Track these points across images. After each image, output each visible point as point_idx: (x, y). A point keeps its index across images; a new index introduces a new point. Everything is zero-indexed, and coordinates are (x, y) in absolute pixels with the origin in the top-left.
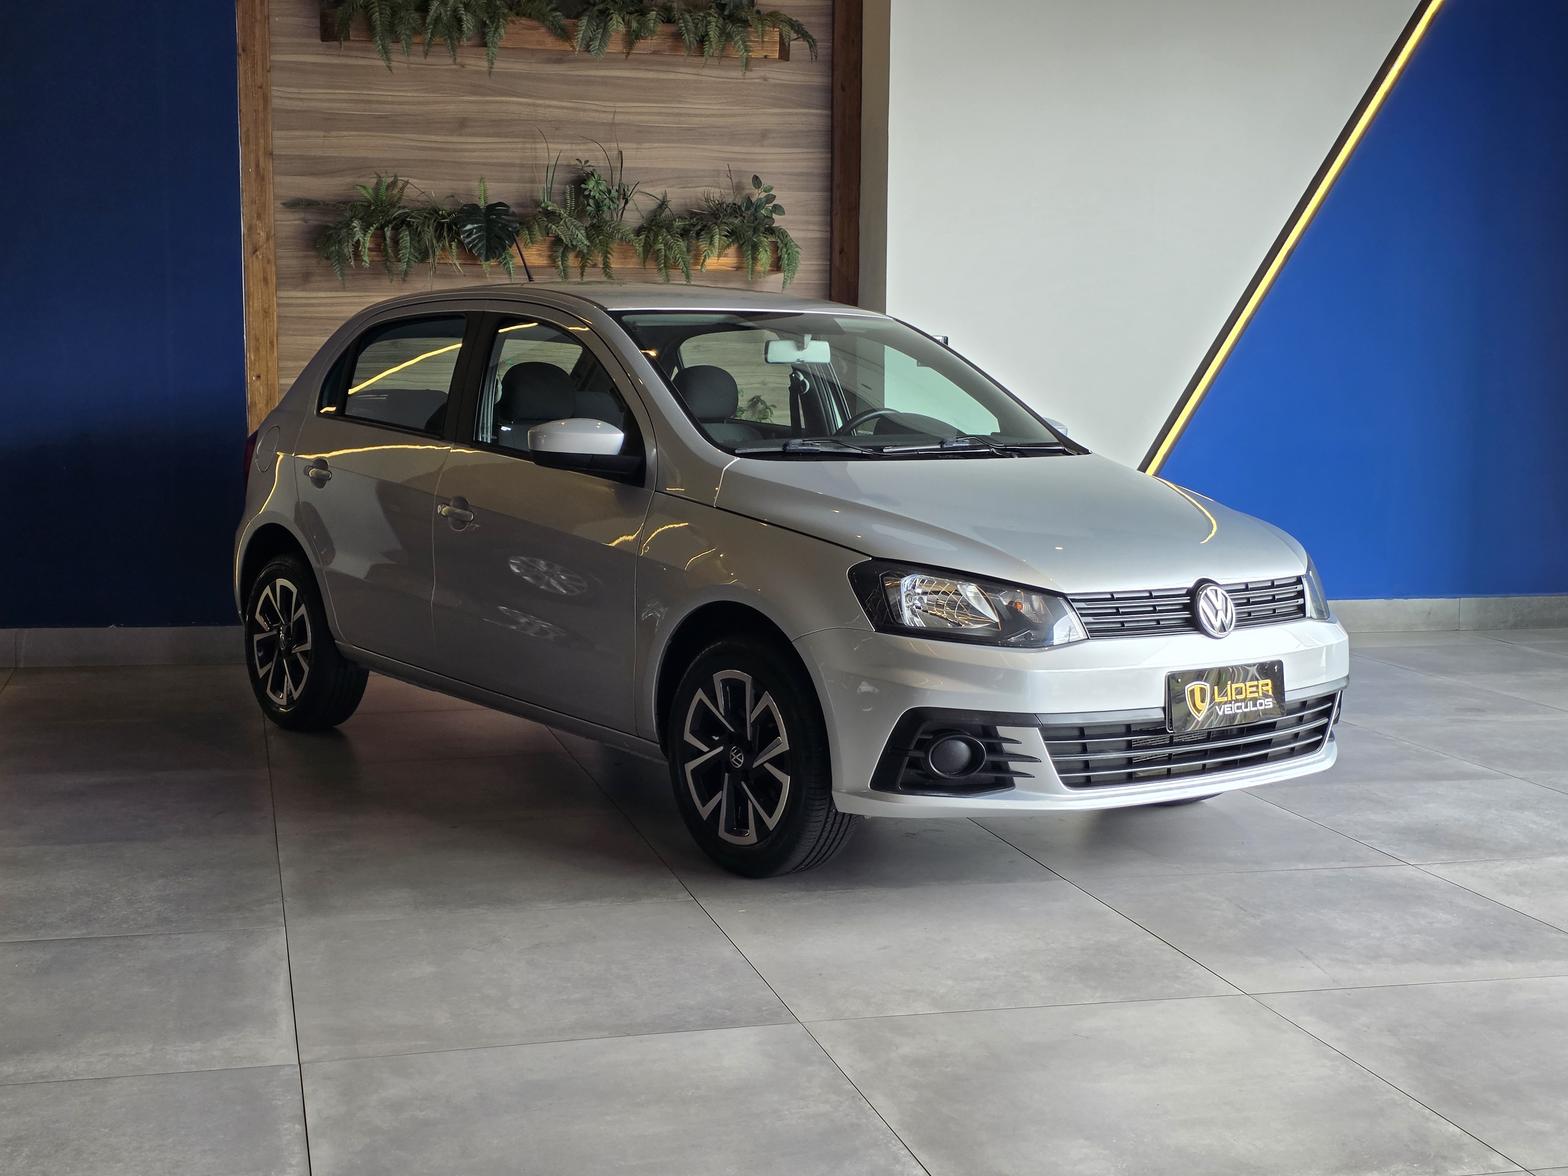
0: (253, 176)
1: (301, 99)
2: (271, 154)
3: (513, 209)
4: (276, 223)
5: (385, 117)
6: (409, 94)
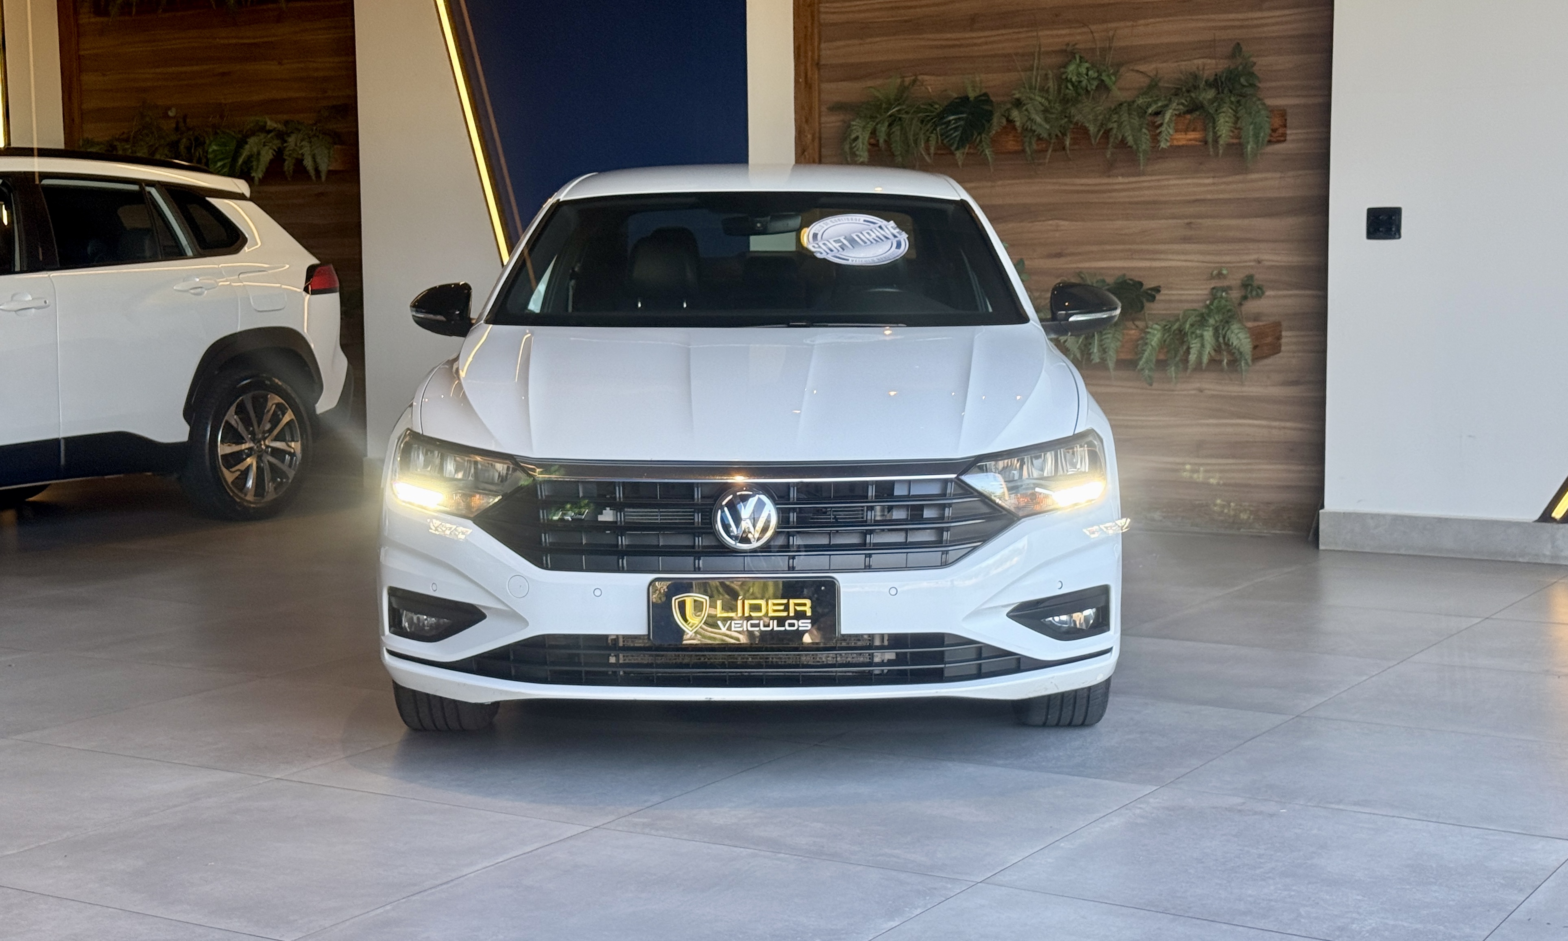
0: (803, 85)
1: (841, 13)
2: (818, 64)
3: (993, 99)
4: (823, 125)
5: (910, 21)
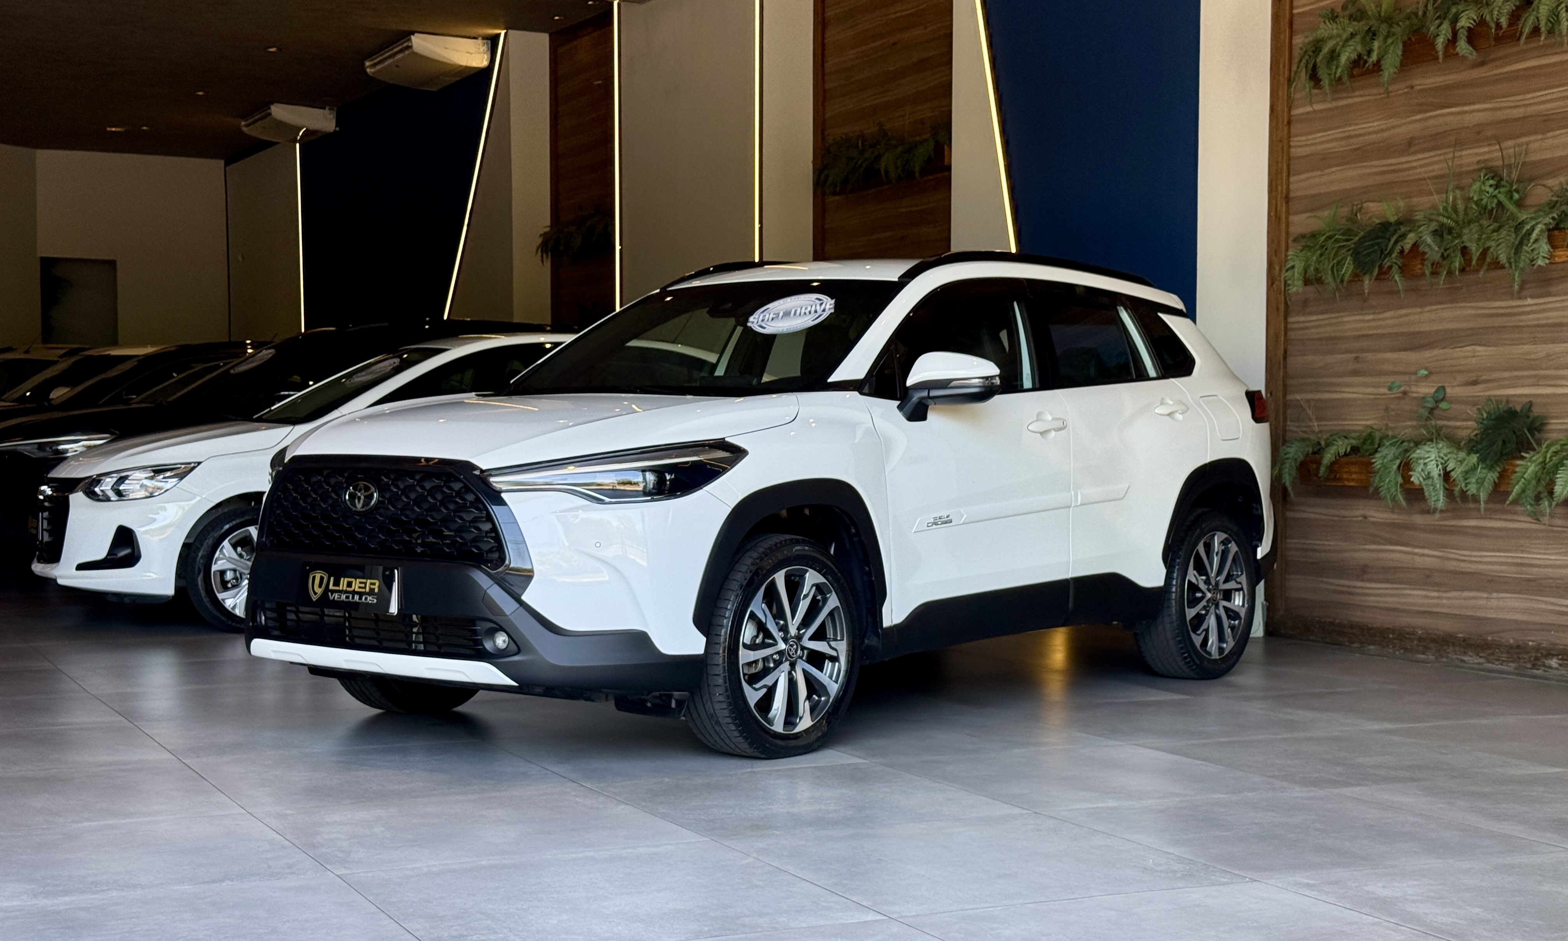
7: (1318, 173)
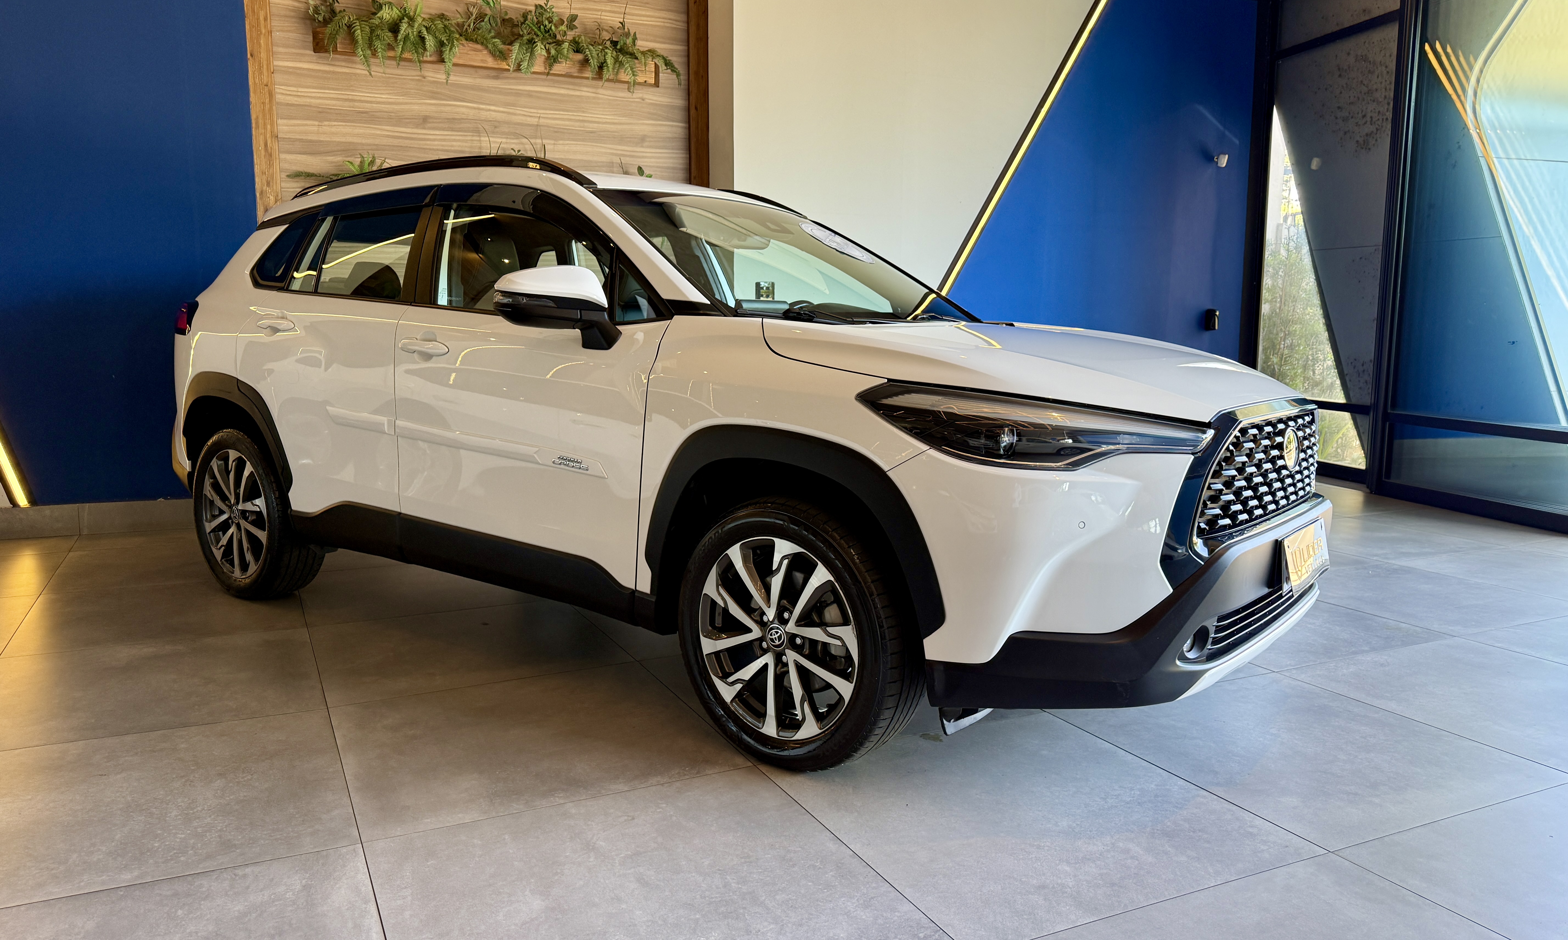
6: (384, 96)
7: (317, 123)
